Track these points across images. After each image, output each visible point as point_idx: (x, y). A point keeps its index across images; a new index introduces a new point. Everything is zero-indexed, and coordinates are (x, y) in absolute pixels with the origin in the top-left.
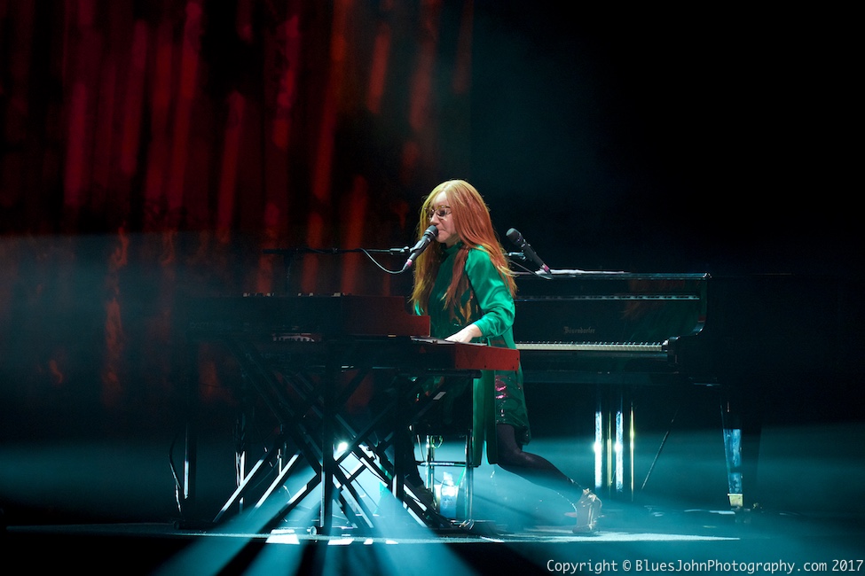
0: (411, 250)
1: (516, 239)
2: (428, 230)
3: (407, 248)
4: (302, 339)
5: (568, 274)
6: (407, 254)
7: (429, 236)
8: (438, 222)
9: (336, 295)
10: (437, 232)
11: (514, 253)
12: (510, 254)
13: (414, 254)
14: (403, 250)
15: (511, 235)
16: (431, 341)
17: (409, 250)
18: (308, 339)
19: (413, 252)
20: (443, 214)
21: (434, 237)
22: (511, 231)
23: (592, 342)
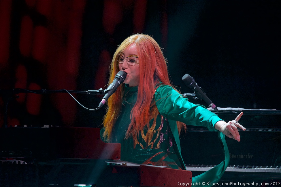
0: (105, 91)
1: (190, 83)
2: (118, 75)
3: (101, 89)
4: (17, 162)
5: (231, 111)
6: (102, 94)
7: (118, 79)
8: (127, 67)
9: (45, 126)
10: (125, 75)
11: (188, 94)
12: (185, 95)
13: (107, 95)
14: (98, 91)
15: (186, 80)
16: (121, 164)
17: (103, 91)
18: (22, 162)
19: (107, 92)
20: (132, 61)
21: (122, 80)
22: (186, 76)
23: (251, 165)
